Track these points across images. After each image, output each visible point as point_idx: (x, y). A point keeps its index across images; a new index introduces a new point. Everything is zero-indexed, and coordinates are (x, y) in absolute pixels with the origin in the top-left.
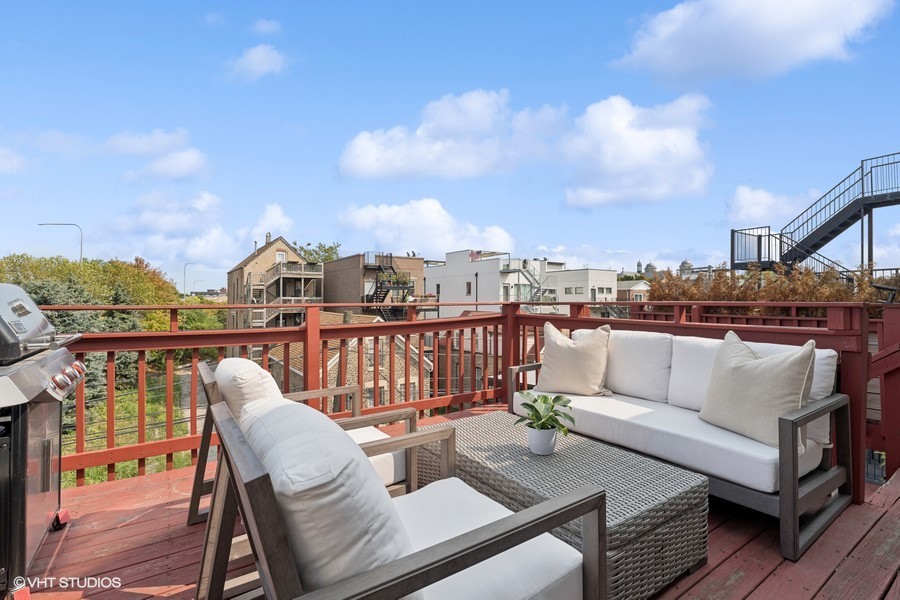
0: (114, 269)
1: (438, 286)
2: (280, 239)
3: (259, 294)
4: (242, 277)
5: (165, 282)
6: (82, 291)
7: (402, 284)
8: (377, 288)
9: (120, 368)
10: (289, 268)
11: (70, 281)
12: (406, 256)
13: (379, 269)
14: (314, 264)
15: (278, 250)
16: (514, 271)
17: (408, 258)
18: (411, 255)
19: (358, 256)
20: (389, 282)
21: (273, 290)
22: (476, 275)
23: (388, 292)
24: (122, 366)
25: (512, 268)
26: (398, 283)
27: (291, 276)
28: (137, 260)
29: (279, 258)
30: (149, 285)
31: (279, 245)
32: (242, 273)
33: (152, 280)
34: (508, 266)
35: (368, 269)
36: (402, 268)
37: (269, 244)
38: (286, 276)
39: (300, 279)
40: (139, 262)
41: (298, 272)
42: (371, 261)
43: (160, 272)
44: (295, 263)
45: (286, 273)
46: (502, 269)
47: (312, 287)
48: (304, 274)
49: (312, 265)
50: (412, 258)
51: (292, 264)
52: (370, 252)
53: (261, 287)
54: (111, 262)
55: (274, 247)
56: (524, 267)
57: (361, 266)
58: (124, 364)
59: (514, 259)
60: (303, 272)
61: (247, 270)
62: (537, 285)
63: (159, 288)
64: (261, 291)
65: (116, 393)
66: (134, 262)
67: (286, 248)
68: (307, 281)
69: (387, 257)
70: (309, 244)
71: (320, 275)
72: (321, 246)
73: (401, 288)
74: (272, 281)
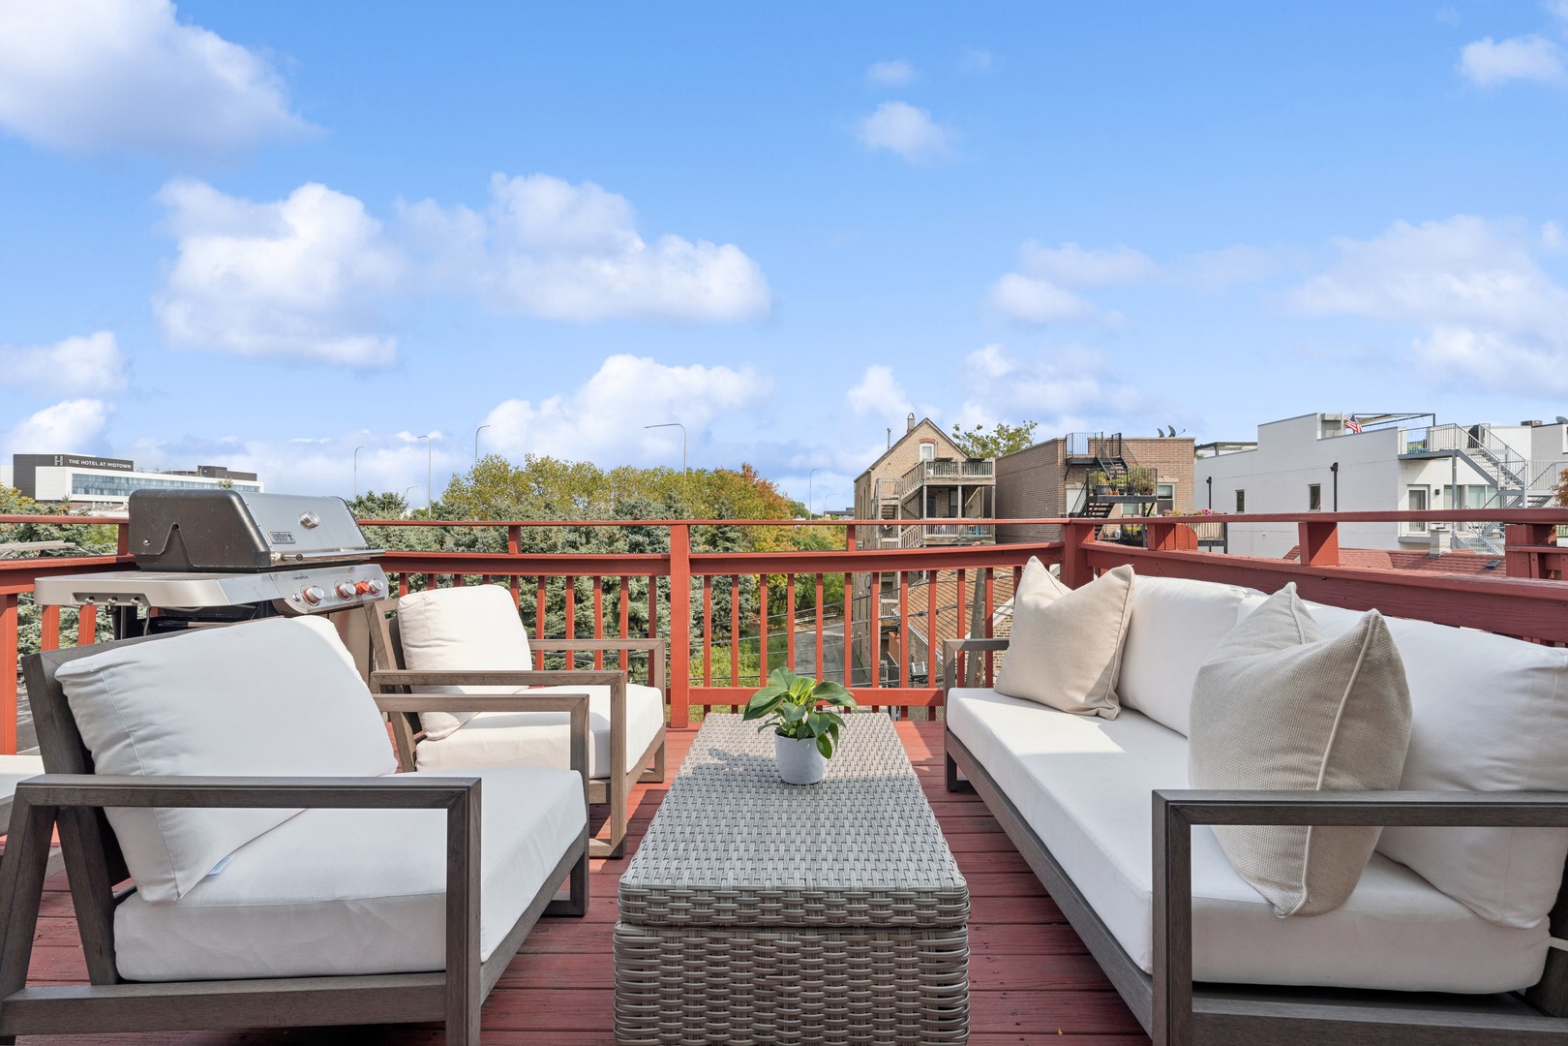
0: (719, 482)
1: (1240, 495)
2: (926, 422)
3: (890, 512)
4: (870, 486)
5: (777, 497)
6: (682, 511)
7: (1138, 491)
8: (1088, 500)
9: (720, 615)
10: (938, 470)
11: (670, 498)
12: (1157, 436)
13: (1095, 464)
14: (979, 461)
15: (923, 441)
16: (1443, 455)
17: (1161, 440)
18: (1167, 434)
19: (1055, 442)
20: (1113, 487)
21: (913, 507)
22: (1335, 468)
23: (1111, 506)
24: (722, 613)
25: (1435, 446)
26: (1130, 489)
27: (940, 483)
28: (744, 467)
29: (925, 454)
30: (757, 501)
31: (925, 432)
32: (869, 480)
33: (761, 495)
34: (1425, 443)
35: (1073, 466)
36: (1139, 460)
37: (911, 432)
38: (933, 483)
39: (955, 488)
40: (746, 468)
41: (952, 476)
42: (1080, 450)
43: (770, 484)
44: (947, 461)
45: (932, 478)
46: (1405, 452)
47: (976, 501)
48: (962, 478)
49: (975, 463)
50: (1169, 441)
51: (942, 463)
52: (1079, 434)
53: (893, 502)
54: (717, 472)
55: (916, 436)
56: (1472, 444)
57: (1060, 461)
58: (725, 610)
59: (1446, 427)
60: (960, 476)
61: (874, 475)
62: (1512, 486)
63: (770, 506)
64: (895, 507)
65: (714, 649)
66: (741, 472)
67: (935, 436)
68: (968, 490)
69: (1111, 440)
70: (979, 428)
71: (990, 479)
72: (1001, 431)
73: (1138, 500)
74: (911, 491)
